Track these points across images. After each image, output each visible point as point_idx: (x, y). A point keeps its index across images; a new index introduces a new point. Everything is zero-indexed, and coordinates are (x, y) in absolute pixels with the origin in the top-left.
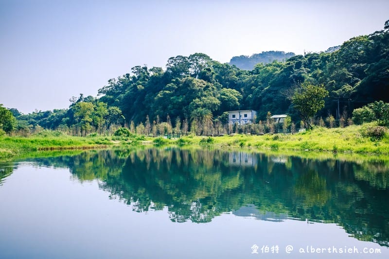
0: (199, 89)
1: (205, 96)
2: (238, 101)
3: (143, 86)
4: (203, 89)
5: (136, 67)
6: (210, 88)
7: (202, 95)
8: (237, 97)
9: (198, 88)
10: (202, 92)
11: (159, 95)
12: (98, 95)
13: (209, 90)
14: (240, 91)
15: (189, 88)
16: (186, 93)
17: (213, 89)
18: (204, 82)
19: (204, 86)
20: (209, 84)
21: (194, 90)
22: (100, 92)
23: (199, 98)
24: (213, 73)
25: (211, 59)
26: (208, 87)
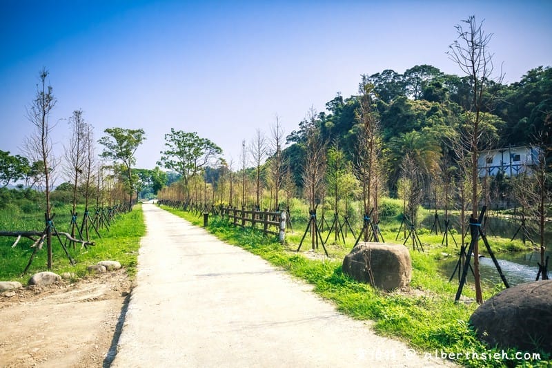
0: (418, 114)
1: (430, 125)
2: (497, 132)
3: (333, 123)
4: (425, 114)
5: (331, 101)
6: (440, 112)
7: (423, 125)
8: (494, 124)
9: (416, 113)
10: (424, 119)
11: (351, 131)
12: (287, 143)
13: (437, 114)
14: (500, 115)
15: (399, 114)
16: (396, 123)
17: (445, 113)
18: (429, 104)
19: (427, 109)
20: (438, 104)
21: (408, 117)
22: (290, 140)
23: (418, 129)
24: (445, 90)
25: (442, 73)
26: (435, 109)
